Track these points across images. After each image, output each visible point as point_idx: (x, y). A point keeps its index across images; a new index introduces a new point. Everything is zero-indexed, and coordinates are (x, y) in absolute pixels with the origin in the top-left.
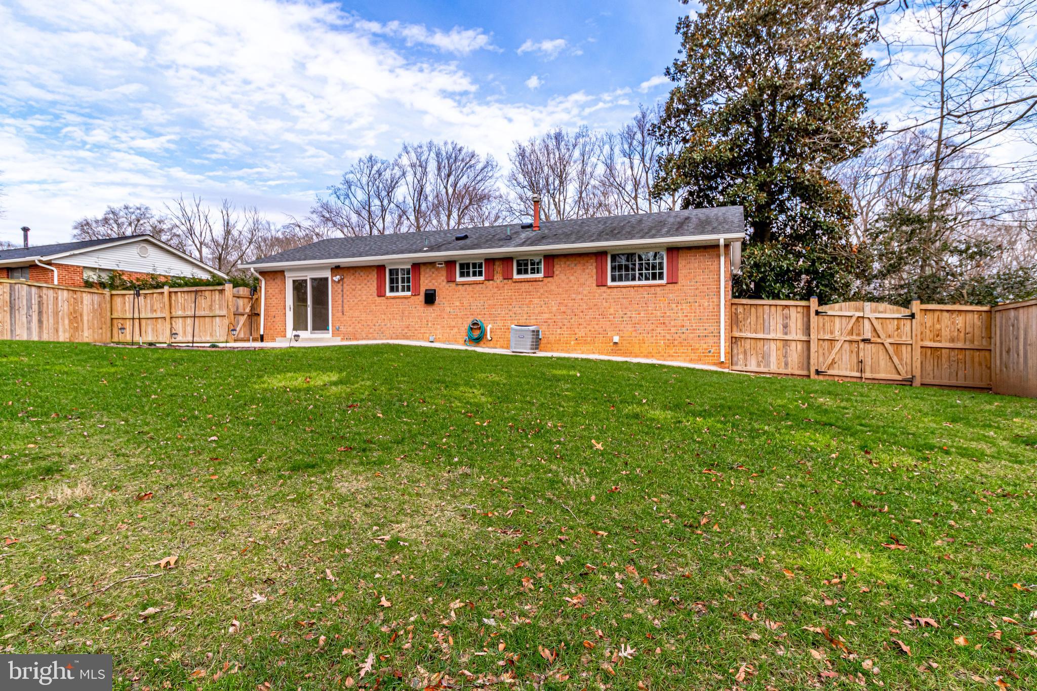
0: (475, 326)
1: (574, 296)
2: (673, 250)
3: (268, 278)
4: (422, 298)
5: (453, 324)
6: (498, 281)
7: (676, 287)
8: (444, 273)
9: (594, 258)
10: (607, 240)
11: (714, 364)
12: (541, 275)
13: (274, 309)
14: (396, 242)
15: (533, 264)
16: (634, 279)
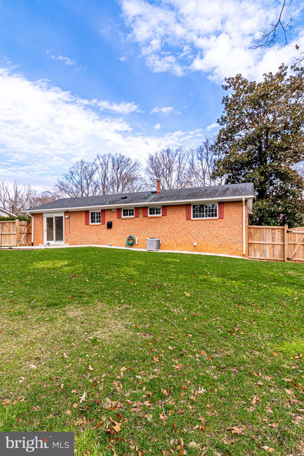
0: (131, 238)
1: (176, 224)
2: (221, 203)
3: (35, 217)
4: (106, 225)
5: (120, 237)
6: (141, 218)
7: (223, 220)
8: (116, 214)
9: (185, 207)
10: (191, 199)
11: (241, 255)
12: (160, 215)
13: (38, 231)
14: (94, 200)
15: (157, 210)
16: (203, 216)
